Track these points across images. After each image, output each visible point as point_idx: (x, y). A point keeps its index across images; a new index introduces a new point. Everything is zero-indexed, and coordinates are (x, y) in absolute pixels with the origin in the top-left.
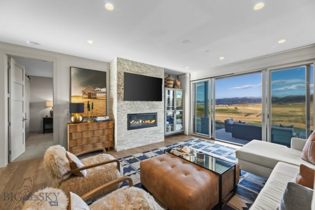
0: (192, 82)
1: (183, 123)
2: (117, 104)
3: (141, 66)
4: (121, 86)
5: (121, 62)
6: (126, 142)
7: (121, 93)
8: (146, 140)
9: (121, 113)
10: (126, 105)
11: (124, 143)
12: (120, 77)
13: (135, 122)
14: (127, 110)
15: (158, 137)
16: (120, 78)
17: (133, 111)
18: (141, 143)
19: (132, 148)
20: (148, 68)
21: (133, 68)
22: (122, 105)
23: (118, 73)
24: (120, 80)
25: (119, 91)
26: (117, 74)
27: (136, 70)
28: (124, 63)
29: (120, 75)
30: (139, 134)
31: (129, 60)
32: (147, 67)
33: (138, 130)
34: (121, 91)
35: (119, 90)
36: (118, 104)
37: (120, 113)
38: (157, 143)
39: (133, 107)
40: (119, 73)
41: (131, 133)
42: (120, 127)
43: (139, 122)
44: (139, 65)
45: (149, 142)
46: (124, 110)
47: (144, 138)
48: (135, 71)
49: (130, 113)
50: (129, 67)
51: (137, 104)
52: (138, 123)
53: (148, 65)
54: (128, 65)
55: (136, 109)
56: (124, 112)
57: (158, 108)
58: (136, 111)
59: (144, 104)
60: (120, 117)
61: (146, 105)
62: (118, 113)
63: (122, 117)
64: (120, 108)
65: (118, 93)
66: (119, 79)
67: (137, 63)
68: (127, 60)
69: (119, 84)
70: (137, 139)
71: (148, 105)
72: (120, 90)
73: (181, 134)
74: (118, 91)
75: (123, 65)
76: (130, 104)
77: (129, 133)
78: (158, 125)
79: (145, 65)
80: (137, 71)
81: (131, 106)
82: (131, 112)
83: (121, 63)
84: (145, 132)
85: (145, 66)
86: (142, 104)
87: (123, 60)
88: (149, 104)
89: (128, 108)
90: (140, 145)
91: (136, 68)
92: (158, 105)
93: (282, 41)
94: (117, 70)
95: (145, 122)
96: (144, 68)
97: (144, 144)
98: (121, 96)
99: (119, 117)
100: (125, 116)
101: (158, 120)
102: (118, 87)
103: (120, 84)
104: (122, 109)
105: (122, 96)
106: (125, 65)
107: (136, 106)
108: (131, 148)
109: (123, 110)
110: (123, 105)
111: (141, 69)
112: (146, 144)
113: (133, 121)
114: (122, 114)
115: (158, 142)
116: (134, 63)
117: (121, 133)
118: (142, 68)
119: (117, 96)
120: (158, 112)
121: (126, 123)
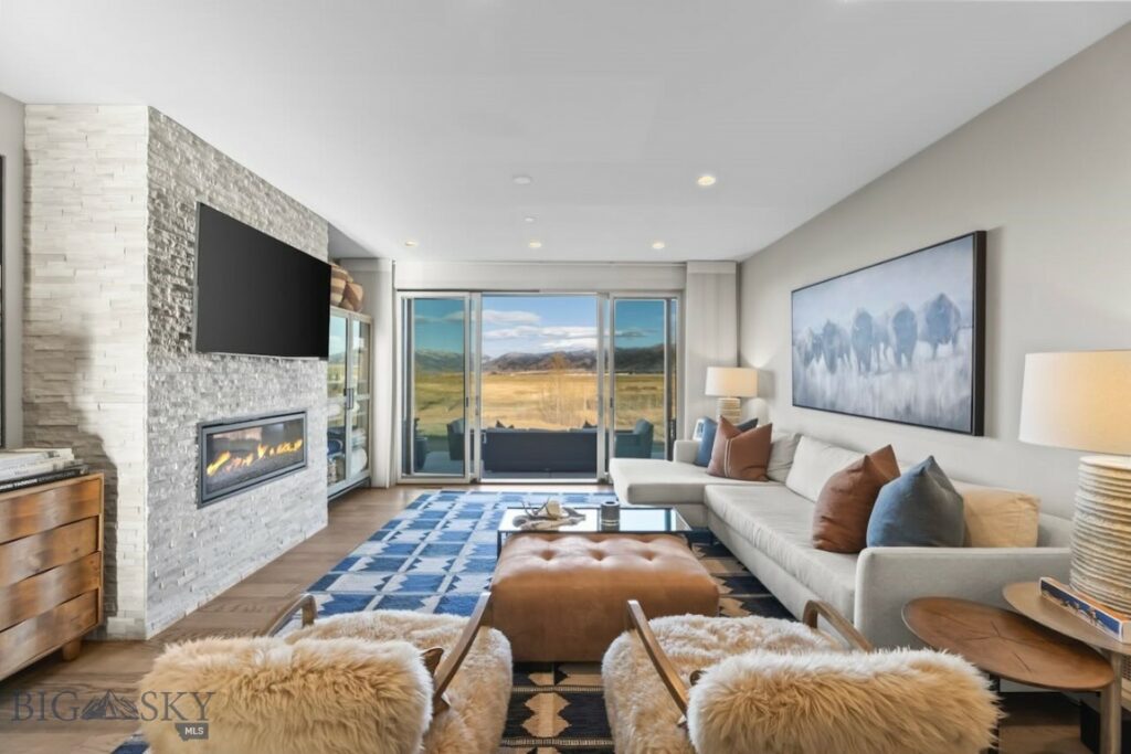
0: (399, 295)
1: (369, 447)
2: (149, 372)
3: (253, 189)
4: (167, 272)
5: (170, 138)
6: (189, 576)
7: (166, 312)
8: (269, 539)
9: (171, 419)
10: (191, 378)
11: (181, 581)
12: (163, 221)
13: (238, 461)
14: (195, 402)
15: (309, 513)
16: (164, 228)
17: (222, 406)
18: (252, 560)
19: (218, 593)
20: (279, 208)
21: (223, 191)
22: (172, 377)
23: (154, 195)
24: (165, 235)
25: (160, 297)
26: (152, 200)
27: (232, 200)
28: (183, 152)
29: (162, 209)
30: (244, 518)
31: (204, 144)
32: (276, 203)
33: (242, 501)
34: (169, 300)
35: (157, 290)
36: (154, 368)
37: (163, 420)
38: (306, 542)
39: (221, 388)
40: (160, 196)
41: (214, 518)
42: (164, 497)
43: (256, 457)
44: (246, 182)
45: (281, 546)
46: (185, 403)
47: (265, 530)
48: (232, 204)
49: (210, 419)
50: (208, 179)
51: (237, 371)
52: (249, 460)
53: (280, 192)
54: (202, 165)
55: (233, 396)
56: (181, 411)
57: (310, 390)
58: (234, 406)
59: (262, 371)
60: (164, 441)
61: (271, 376)
62: (155, 420)
63: (172, 440)
64: (164, 392)
65: (154, 310)
66: (157, 232)
67: (238, 168)
68: (196, 141)
69: (158, 260)
70: (239, 544)
71: (277, 376)
72: (163, 291)
73: (366, 487)
74: (153, 296)
75: (177, 161)
76: (209, 370)
77: (203, 525)
78: (310, 463)
79: (270, 191)
80: (237, 206)
81: (215, 381)
82: (214, 413)
83: (167, 146)
84: (265, 501)
85: (267, 195)
86: (256, 371)
87: (183, 133)
88: (281, 372)
89: (203, 390)
90: (250, 569)
91: (236, 196)
92: (308, 375)
93: (658, 246)
94: (150, 180)
95: (275, 451)
96: (265, 204)
97: (264, 561)
98: (168, 328)
99: (159, 446)
100: (186, 438)
101: (309, 439)
102: (155, 274)
103: (163, 258)
104: (173, 400)
105: (173, 329)
106: (188, 161)
107: (232, 382)
108: (211, 597)
109: (175, 405)
110: (178, 378)
111: (253, 203)
112: (272, 558)
113: (225, 458)
114: (176, 426)
115: (310, 534)
116: (227, 165)
117: (168, 530)
118: (259, 203)
119: (151, 323)
120: (311, 407)
121: (189, 472)
